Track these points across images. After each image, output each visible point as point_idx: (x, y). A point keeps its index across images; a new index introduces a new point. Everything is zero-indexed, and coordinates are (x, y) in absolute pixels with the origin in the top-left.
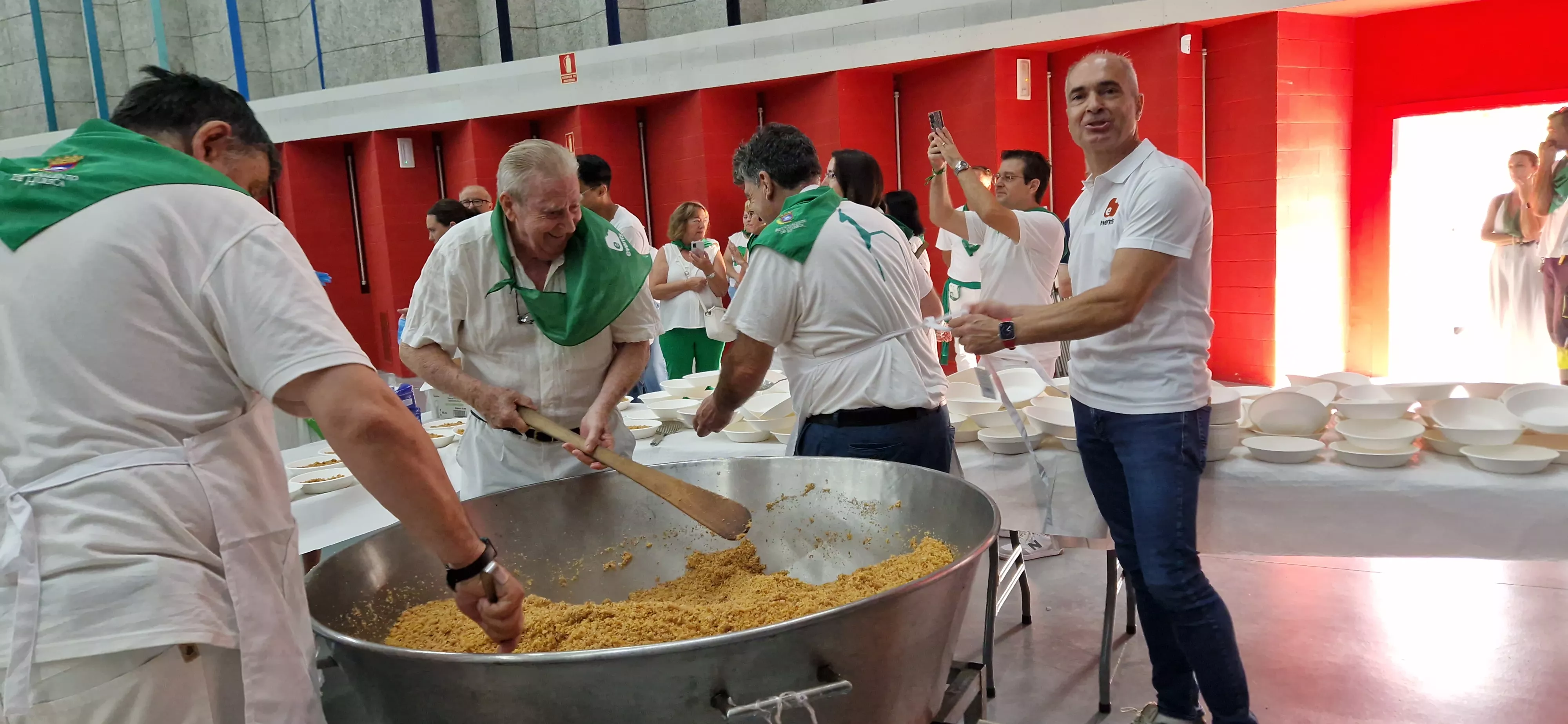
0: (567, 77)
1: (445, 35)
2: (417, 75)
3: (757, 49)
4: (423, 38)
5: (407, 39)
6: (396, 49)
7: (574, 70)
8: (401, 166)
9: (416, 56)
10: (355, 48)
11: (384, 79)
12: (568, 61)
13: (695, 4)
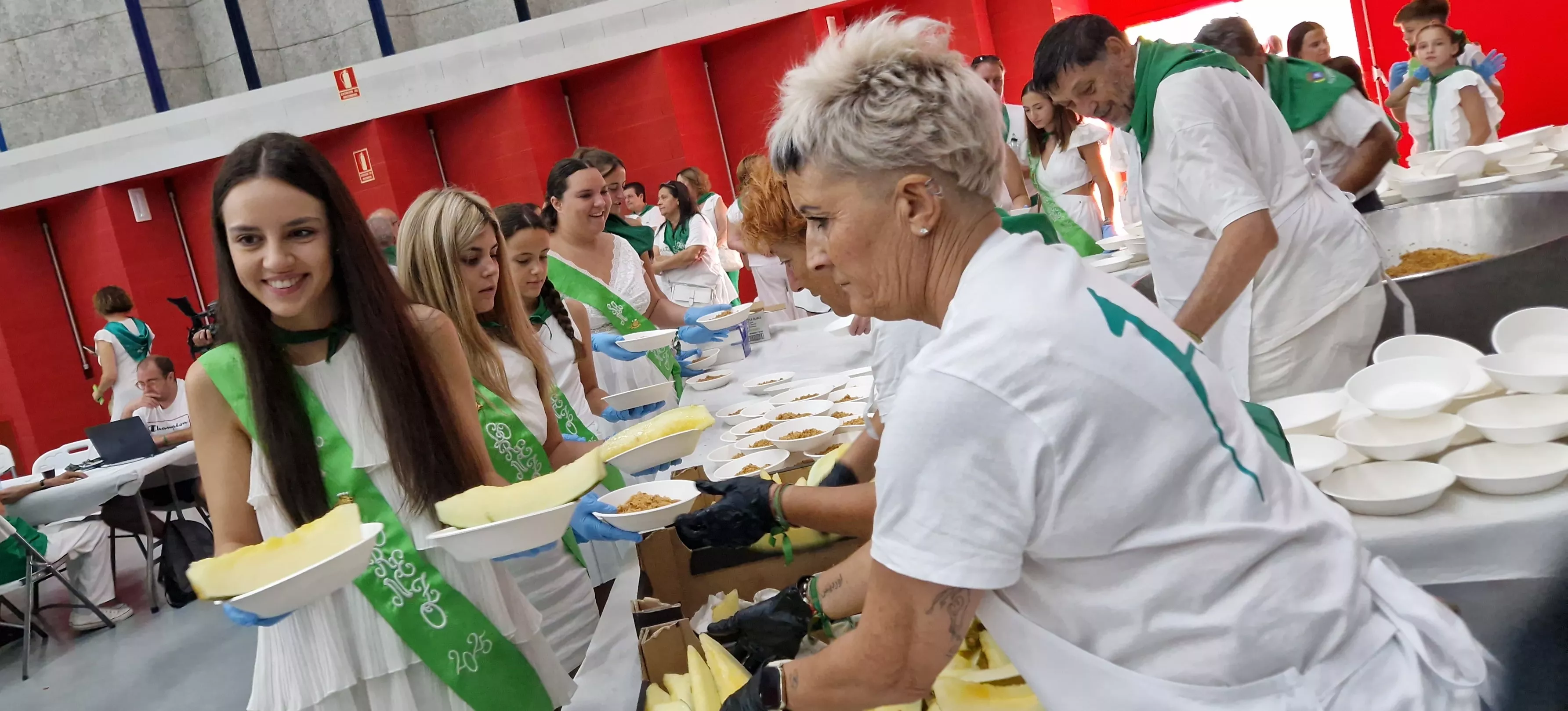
0: (347, 93)
1: (169, 69)
2: (140, 116)
3: (564, 39)
4: (144, 75)
5: (120, 79)
6: (107, 92)
7: (354, 83)
8: (137, 220)
9: (136, 95)
10: (46, 97)
11: (94, 127)
12: (346, 76)
13: (469, 4)
